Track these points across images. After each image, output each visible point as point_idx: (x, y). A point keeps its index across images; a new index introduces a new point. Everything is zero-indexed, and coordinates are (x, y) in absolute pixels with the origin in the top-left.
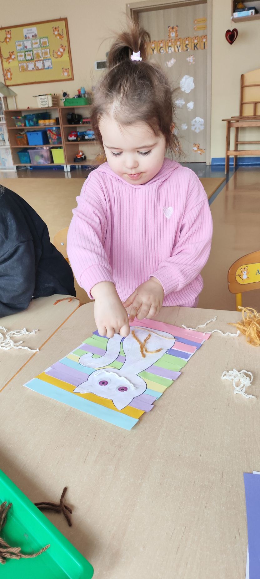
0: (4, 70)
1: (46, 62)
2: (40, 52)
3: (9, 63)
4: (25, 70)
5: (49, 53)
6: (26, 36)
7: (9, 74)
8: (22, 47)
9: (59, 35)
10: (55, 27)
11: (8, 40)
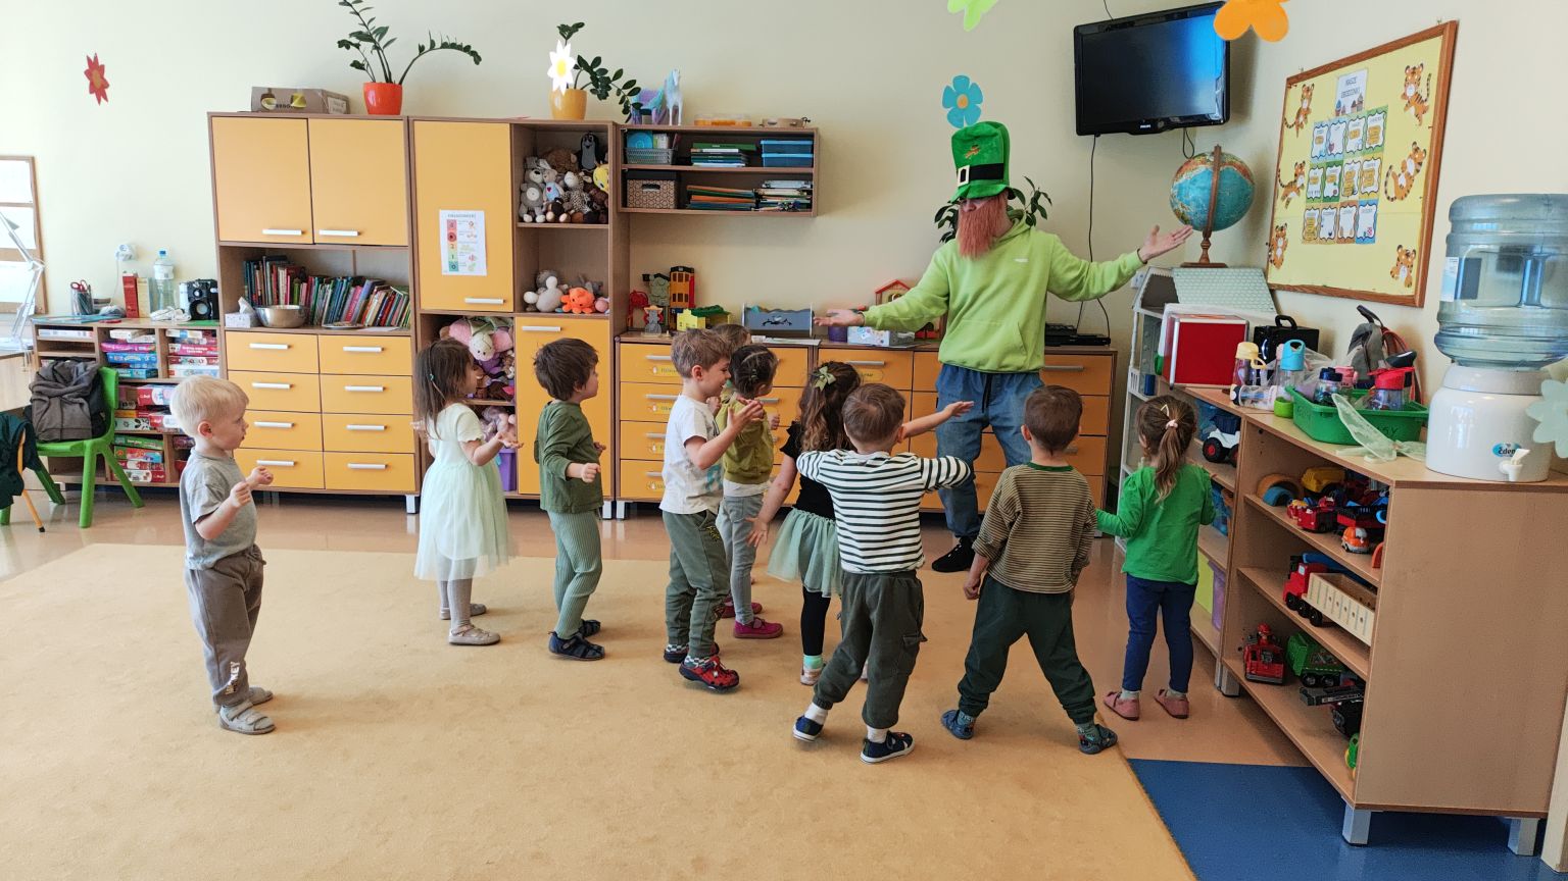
0: (1275, 227)
1: (1363, 212)
2: (1357, 167)
3: (1288, 202)
4: (1311, 234)
5: (1377, 173)
6: (1339, 103)
7: (1280, 243)
8: (1322, 147)
9: (1418, 97)
10: (1411, 67)
11: (1301, 119)
